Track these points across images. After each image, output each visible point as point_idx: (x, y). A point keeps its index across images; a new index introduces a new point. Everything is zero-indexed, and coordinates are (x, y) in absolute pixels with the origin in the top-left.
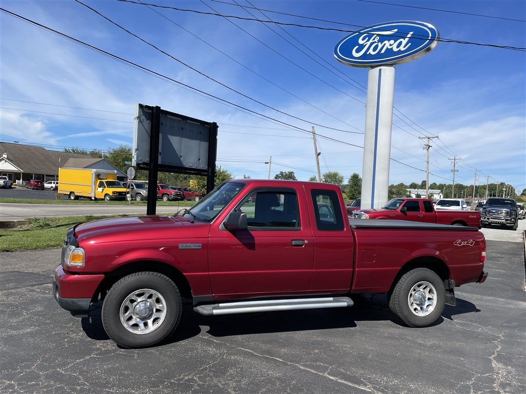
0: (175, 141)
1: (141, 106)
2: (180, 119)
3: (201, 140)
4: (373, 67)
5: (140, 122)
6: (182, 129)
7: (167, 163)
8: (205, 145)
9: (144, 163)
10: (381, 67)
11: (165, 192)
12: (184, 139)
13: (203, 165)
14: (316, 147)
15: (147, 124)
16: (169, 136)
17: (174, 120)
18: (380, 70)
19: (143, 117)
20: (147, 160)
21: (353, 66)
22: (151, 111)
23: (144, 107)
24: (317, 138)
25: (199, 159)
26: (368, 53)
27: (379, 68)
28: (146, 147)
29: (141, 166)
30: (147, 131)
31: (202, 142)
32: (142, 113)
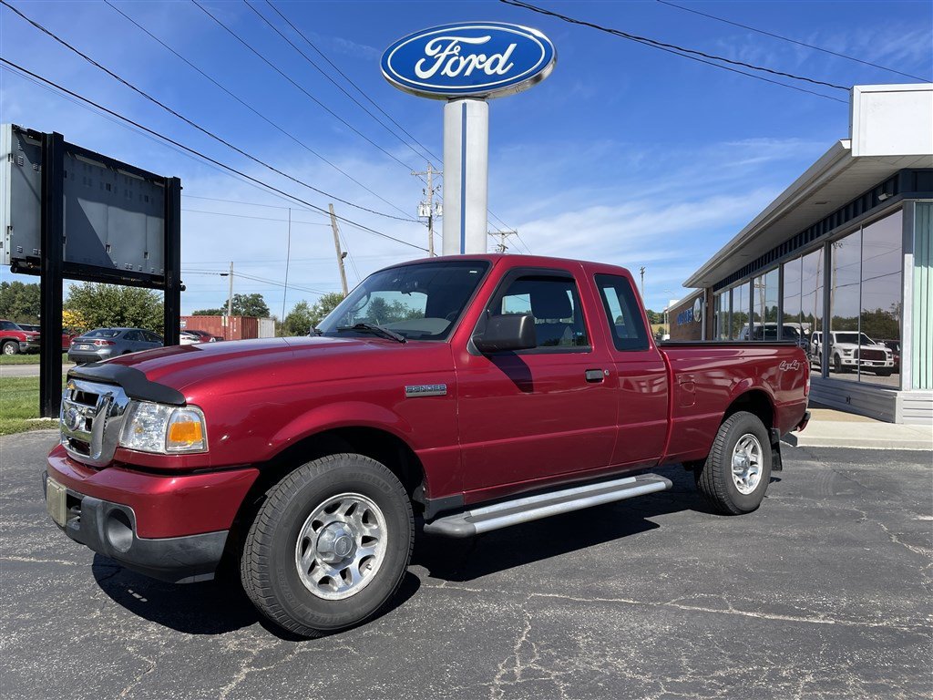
0: (94, 212)
1: (17, 131)
2: (104, 166)
3: (148, 214)
4: (451, 99)
5: (17, 166)
6: (109, 187)
7: (78, 259)
8: (156, 225)
9: (29, 259)
10: (466, 101)
11: (8, 337)
12: (112, 209)
13: (154, 267)
14: (337, 241)
15: (32, 171)
16: (81, 201)
17: (91, 166)
18: (464, 105)
19: (22, 156)
20: (34, 250)
21: (417, 93)
22: (39, 144)
23: (24, 132)
24: (339, 224)
25: (146, 254)
26: (442, 73)
27: (462, 101)
28: (32, 221)
29: (23, 264)
30: (33, 190)
31: (150, 218)
32: (19, 147)
